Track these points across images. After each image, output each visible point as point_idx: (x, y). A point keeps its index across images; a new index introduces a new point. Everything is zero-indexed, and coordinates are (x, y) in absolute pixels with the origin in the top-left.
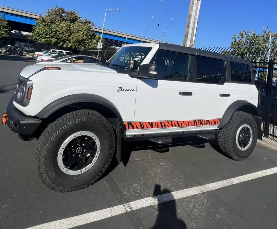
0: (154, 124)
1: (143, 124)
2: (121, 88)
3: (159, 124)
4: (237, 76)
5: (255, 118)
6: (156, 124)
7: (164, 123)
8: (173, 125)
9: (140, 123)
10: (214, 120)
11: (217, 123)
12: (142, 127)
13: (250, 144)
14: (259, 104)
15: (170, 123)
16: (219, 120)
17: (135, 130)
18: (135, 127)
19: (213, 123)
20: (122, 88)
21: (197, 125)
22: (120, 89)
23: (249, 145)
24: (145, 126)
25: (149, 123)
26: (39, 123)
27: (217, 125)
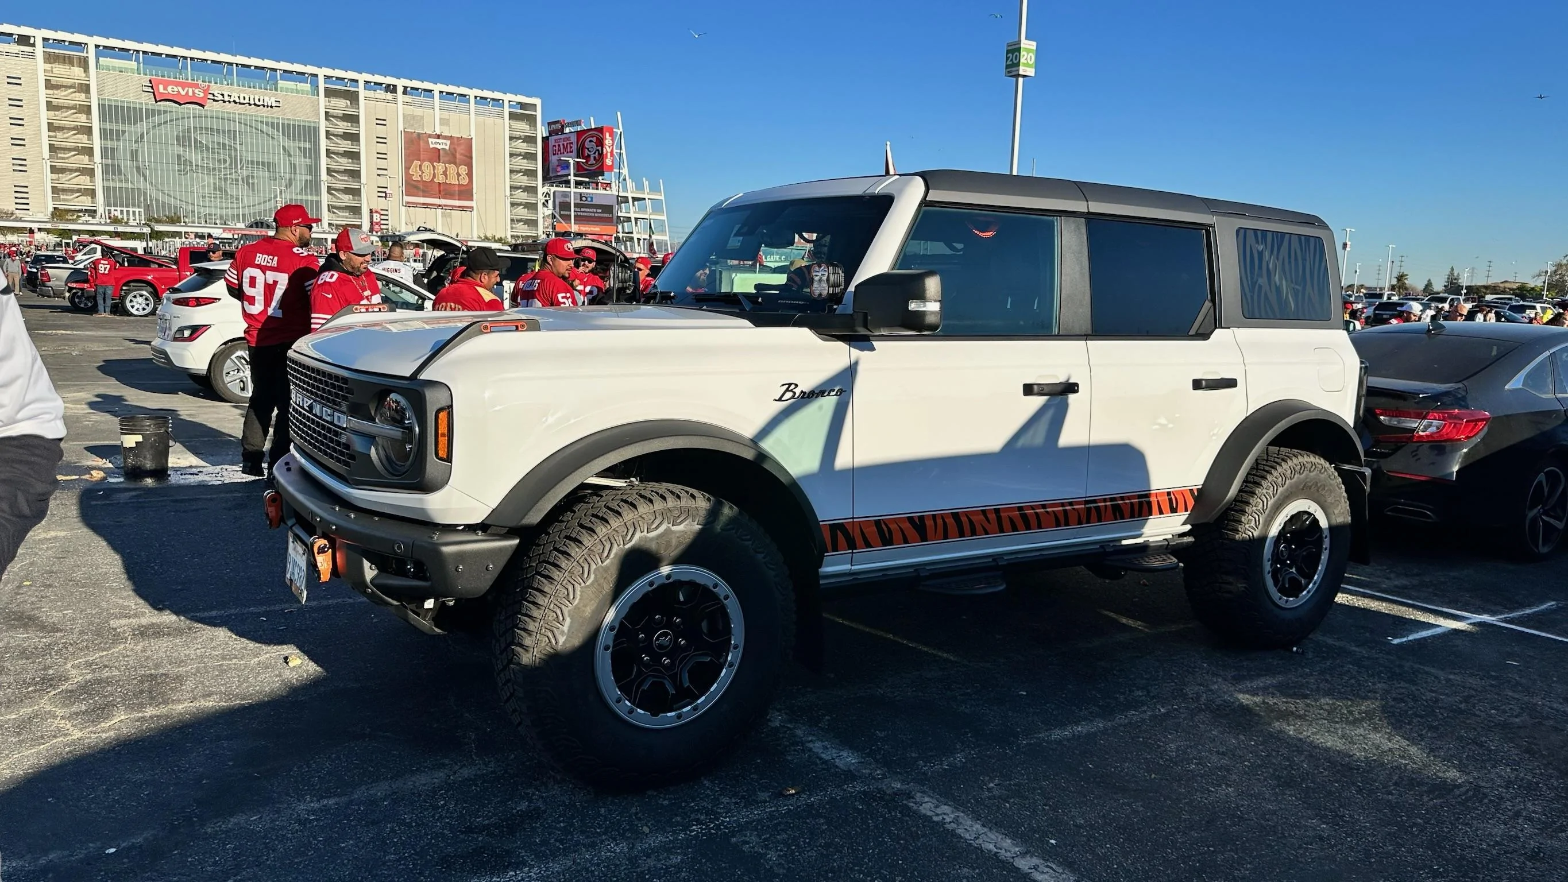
0: (929, 523)
1: (888, 529)
2: (793, 386)
3: (950, 521)
4: (1266, 294)
5: (1342, 473)
6: (940, 522)
7: (968, 517)
8: (1006, 523)
9: (877, 523)
10: (1169, 493)
11: (1181, 505)
12: (887, 540)
13: (1315, 583)
14: (1361, 412)
15: (992, 517)
16: (1191, 491)
17: (861, 553)
18: (859, 540)
19: (1166, 507)
20: (796, 386)
21: (1100, 520)
22: (787, 390)
23: (1313, 587)
24: (897, 535)
25: (910, 520)
26: (511, 546)
27: (1183, 516)
